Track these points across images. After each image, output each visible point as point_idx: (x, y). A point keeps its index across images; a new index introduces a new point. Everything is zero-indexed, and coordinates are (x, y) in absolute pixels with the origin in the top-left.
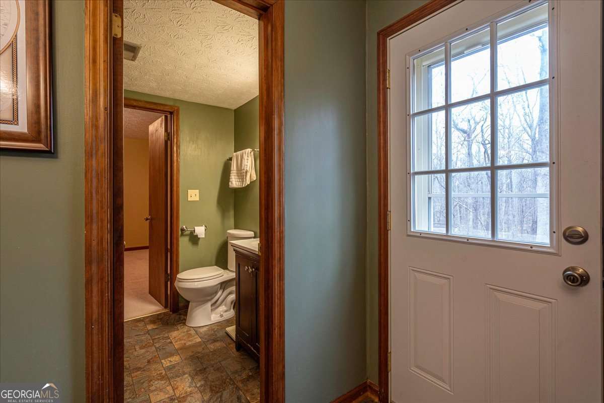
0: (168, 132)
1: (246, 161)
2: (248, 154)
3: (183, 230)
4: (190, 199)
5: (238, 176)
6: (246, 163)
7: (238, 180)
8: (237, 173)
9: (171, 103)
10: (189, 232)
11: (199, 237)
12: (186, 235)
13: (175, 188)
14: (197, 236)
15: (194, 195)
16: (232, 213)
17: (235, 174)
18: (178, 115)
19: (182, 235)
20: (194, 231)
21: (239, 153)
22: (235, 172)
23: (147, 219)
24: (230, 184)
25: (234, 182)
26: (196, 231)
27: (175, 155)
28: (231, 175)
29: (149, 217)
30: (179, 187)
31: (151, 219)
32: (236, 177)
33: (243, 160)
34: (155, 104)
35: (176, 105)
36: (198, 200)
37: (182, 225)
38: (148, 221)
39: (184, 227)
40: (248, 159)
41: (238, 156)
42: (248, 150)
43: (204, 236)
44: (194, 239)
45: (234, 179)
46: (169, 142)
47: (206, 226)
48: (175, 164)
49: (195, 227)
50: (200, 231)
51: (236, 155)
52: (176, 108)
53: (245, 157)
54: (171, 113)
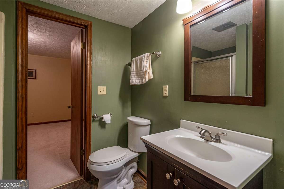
0: (84, 42)
1: (145, 63)
2: (147, 57)
3: (94, 117)
4: (99, 93)
5: (137, 75)
6: (145, 65)
7: (138, 79)
8: (137, 73)
9: (86, 19)
10: (99, 119)
11: (106, 122)
12: (97, 121)
13: (88, 85)
14: (105, 121)
15: (102, 90)
16: (129, 104)
17: (135, 74)
18: (91, 29)
19: (94, 120)
20: (103, 118)
21: (138, 58)
22: (135, 72)
23: (69, 107)
24: (131, 82)
25: (134, 81)
26: (104, 118)
27: (89, 59)
28: (131, 75)
29: (71, 106)
30: (91, 84)
31: (72, 107)
32: (136, 76)
33: (143, 62)
34: (73, 17)
35: (90, 20)
36: (106, 94)
37: (94, 113)
38: (70, 108)
39: (95, 114)
40: (147, 62)
41: (137, 60)
42: (147, 54)
43: (110, 122)
44: (102, 124)
45: (134, 78)
46: (84, 50)
47: (111, 114)
48: (89, 66)
49: (104, 115)
50: (107, 118)
51: (135, 60)
52: (90, 23)
53: (145, 60)
54: (86, 27)
